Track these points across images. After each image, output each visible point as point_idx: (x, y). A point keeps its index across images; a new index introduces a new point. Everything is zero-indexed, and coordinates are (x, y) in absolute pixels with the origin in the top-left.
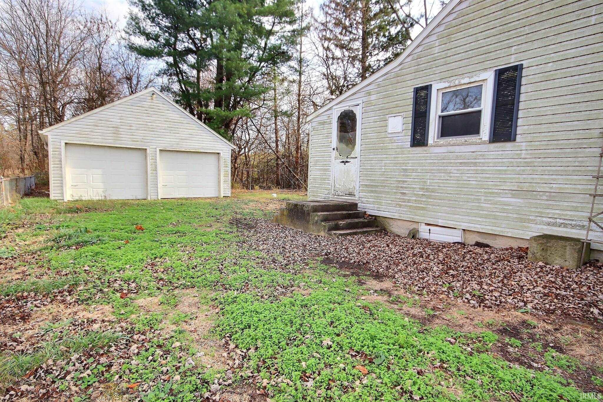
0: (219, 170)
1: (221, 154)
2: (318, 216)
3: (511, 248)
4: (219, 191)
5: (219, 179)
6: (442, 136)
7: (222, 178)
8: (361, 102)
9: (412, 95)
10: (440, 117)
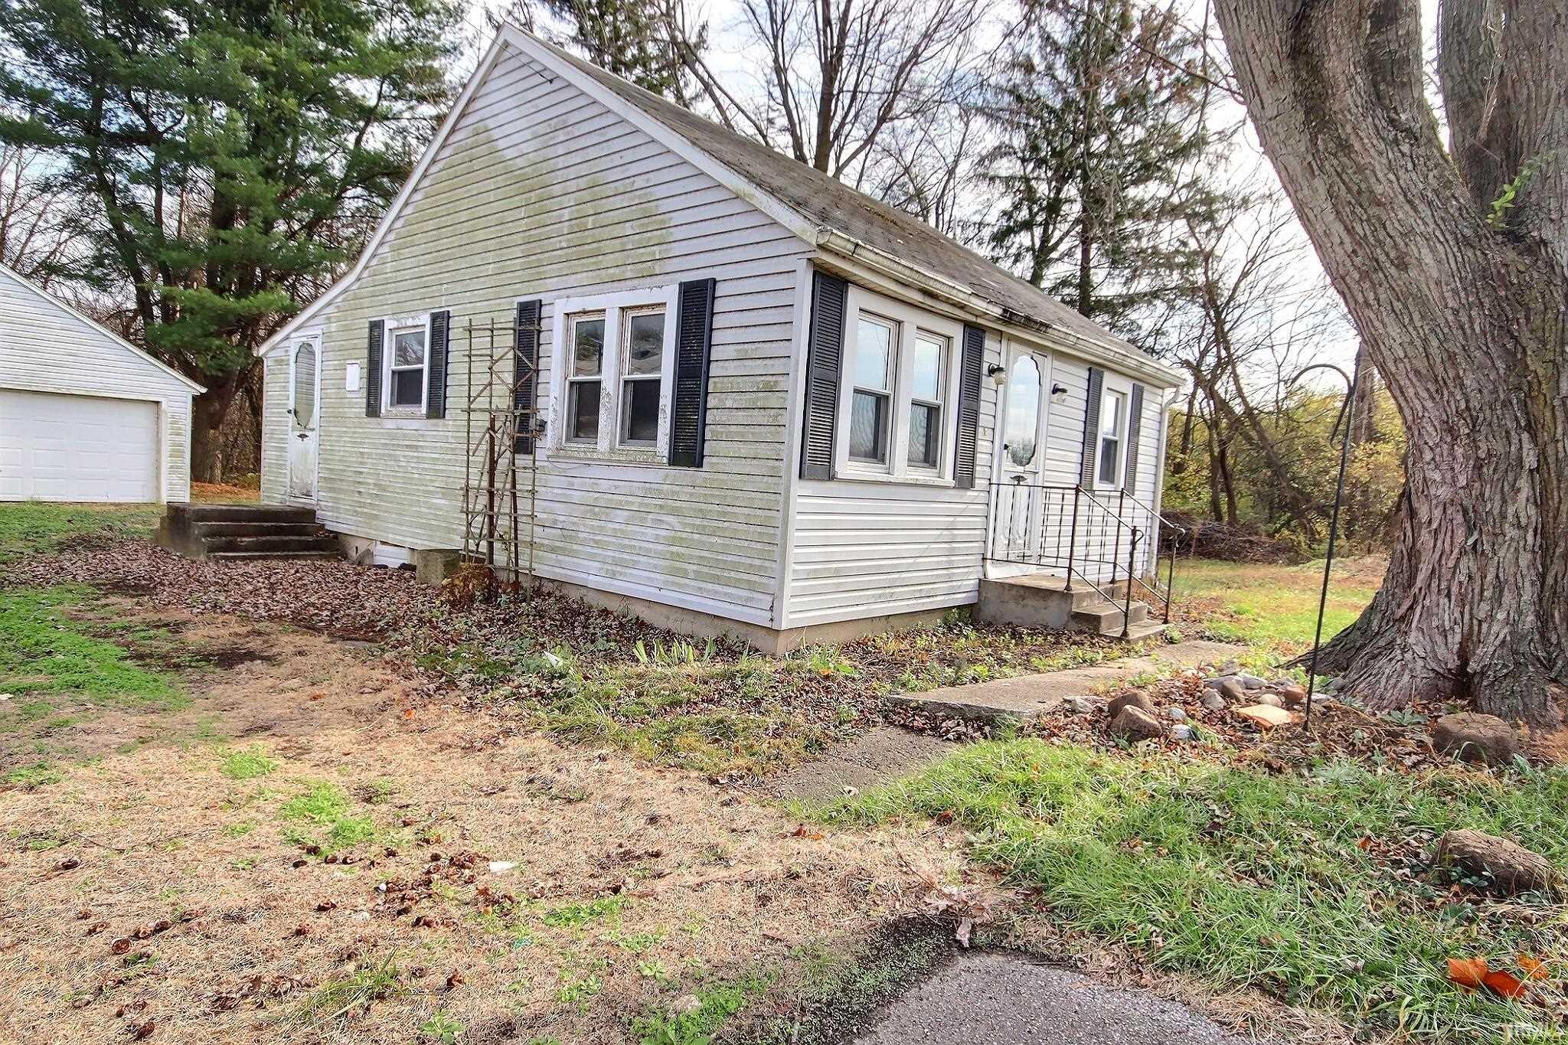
0: (158, 442)
1: (164, 406)
2: (200, 527)
3: (386, 567)
4: (158, 489)
5: (158, 461)
6: (399, 402)
7: (166, 462)
8: (319, 332)
9: (366, 332)
10: (393, 372)
